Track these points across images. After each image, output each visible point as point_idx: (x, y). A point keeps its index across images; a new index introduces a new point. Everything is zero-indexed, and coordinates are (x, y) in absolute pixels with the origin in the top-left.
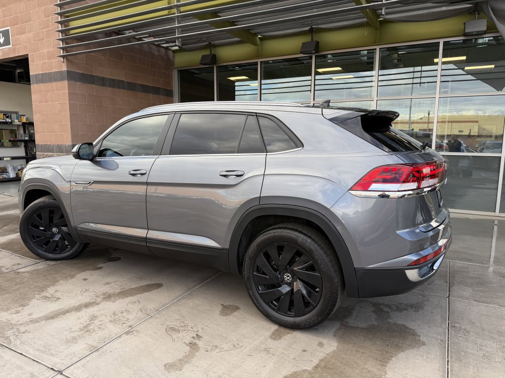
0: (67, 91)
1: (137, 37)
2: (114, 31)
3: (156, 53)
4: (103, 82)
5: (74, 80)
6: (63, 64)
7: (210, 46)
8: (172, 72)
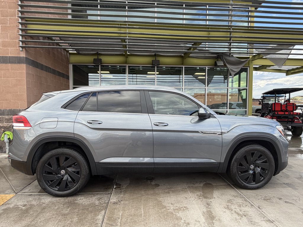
2: (49, 37)
3: (63, 53)
4: (42, 67)
5: (29, 64)
6: (22, 52)
7: (98, 54)
8: (69, 65)
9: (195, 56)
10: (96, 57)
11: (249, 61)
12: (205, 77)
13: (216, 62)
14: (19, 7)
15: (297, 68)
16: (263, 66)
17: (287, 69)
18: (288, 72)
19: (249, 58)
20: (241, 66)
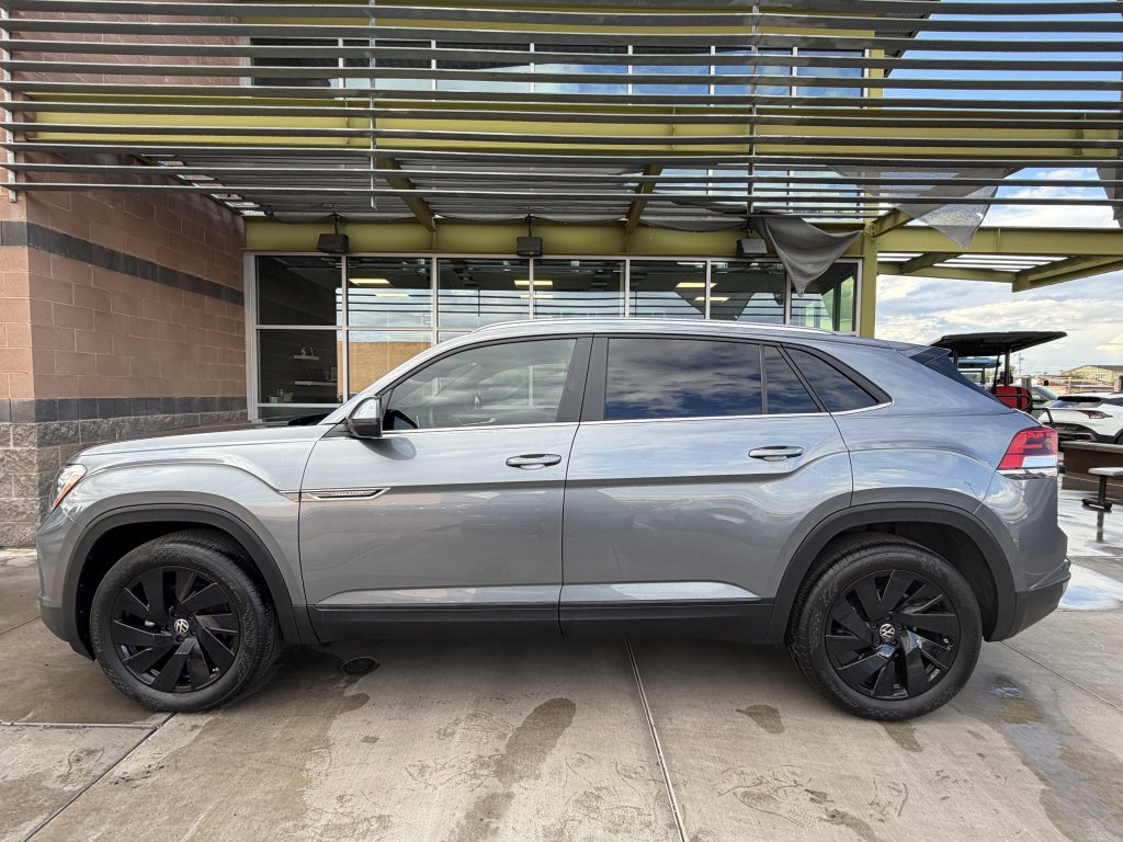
0: (26, 271)
1: (181, 176)
2: (132, 153)
3: (216, 217)
4: (111, 260)
5: (45, 249)
6: (16, 205)
7: (336, 220)
8: (242, 256)
9: (667, 222)
10: (329, 230)
11: (863, 237)
12: (703, 299)
13: (739, 242)
14: (5, 52)
15: (1054, 265)
16: (927, 255)
17: (1016, 269)
18: (1021, 280)
19: (862, 226)
20: (831, 258)
